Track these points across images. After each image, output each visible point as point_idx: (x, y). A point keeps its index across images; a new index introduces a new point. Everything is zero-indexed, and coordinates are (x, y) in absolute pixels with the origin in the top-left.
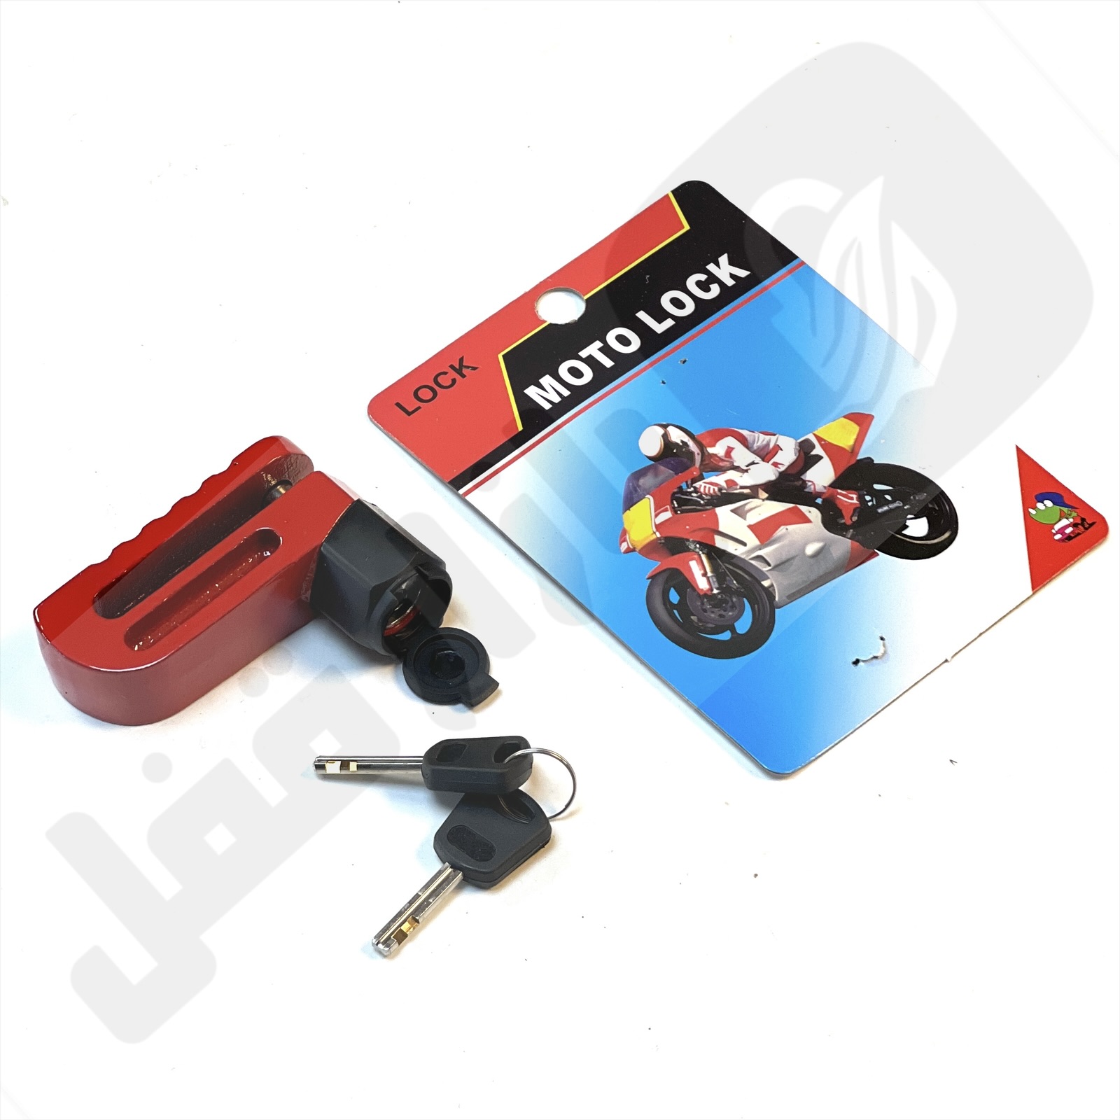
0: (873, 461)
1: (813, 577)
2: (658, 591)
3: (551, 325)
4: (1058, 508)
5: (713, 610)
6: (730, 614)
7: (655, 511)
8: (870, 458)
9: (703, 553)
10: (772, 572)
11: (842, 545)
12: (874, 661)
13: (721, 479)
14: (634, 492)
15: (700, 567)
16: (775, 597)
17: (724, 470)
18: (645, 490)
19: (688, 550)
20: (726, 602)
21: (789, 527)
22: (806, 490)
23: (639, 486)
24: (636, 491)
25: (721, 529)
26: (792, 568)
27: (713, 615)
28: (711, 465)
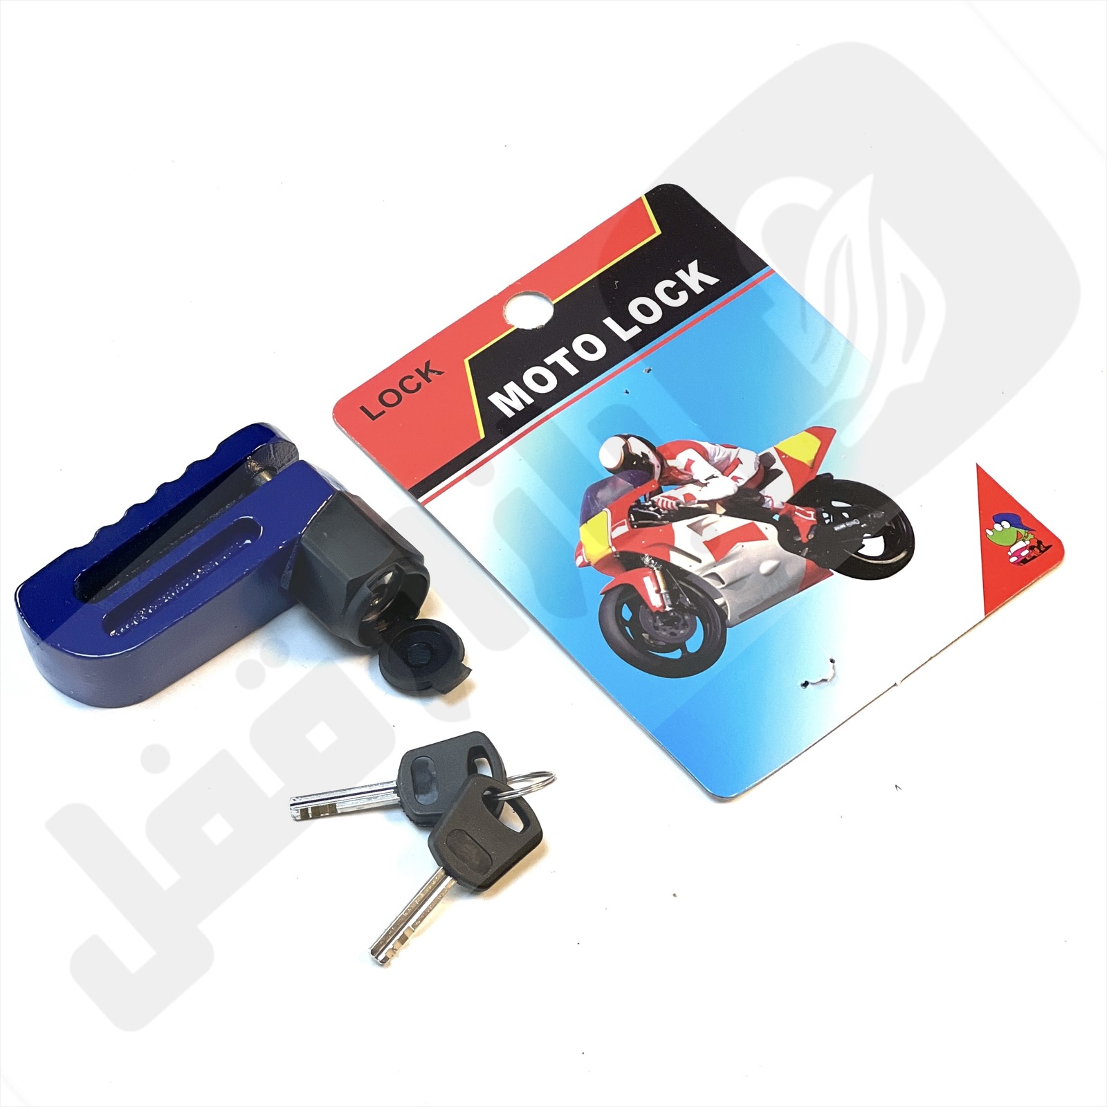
0: (832, 477)
1: (766, 596)
2: (610, 607)
3: (518, 329)
4: (1015, 529)
5: (664, 627)
6: (682, 632)
7: (612, 525)
8: (829, 474)
9: (658, 569)
10: (726, 590)
11: (798, 564)
12: (824, 683)
13: (679, 493)
14: (591, 505)
15: (655, 583)
16: (727, 616)
17: (682, 483)
18: (602, 503)
19: (642, 565)
20: (678, 620)
21: (745, 544)
22: (764, 506)
23: (597, 499)
24: (594, 504)
25: (677, 545)
26: (745, 587)
27: (664, 633)
28: (671, 478)
